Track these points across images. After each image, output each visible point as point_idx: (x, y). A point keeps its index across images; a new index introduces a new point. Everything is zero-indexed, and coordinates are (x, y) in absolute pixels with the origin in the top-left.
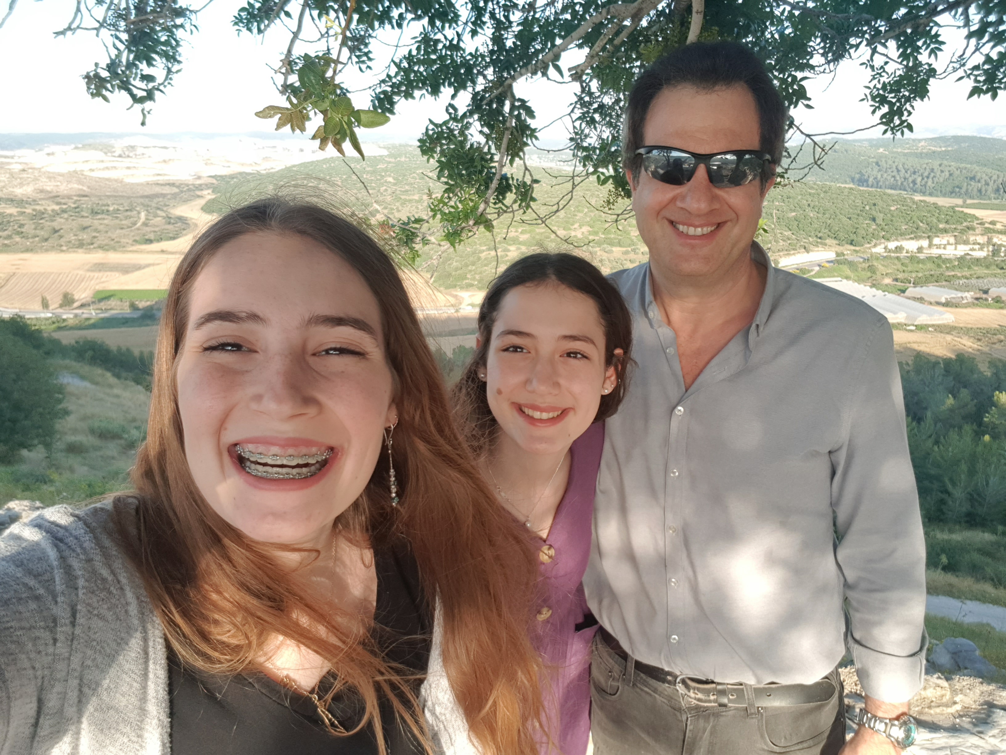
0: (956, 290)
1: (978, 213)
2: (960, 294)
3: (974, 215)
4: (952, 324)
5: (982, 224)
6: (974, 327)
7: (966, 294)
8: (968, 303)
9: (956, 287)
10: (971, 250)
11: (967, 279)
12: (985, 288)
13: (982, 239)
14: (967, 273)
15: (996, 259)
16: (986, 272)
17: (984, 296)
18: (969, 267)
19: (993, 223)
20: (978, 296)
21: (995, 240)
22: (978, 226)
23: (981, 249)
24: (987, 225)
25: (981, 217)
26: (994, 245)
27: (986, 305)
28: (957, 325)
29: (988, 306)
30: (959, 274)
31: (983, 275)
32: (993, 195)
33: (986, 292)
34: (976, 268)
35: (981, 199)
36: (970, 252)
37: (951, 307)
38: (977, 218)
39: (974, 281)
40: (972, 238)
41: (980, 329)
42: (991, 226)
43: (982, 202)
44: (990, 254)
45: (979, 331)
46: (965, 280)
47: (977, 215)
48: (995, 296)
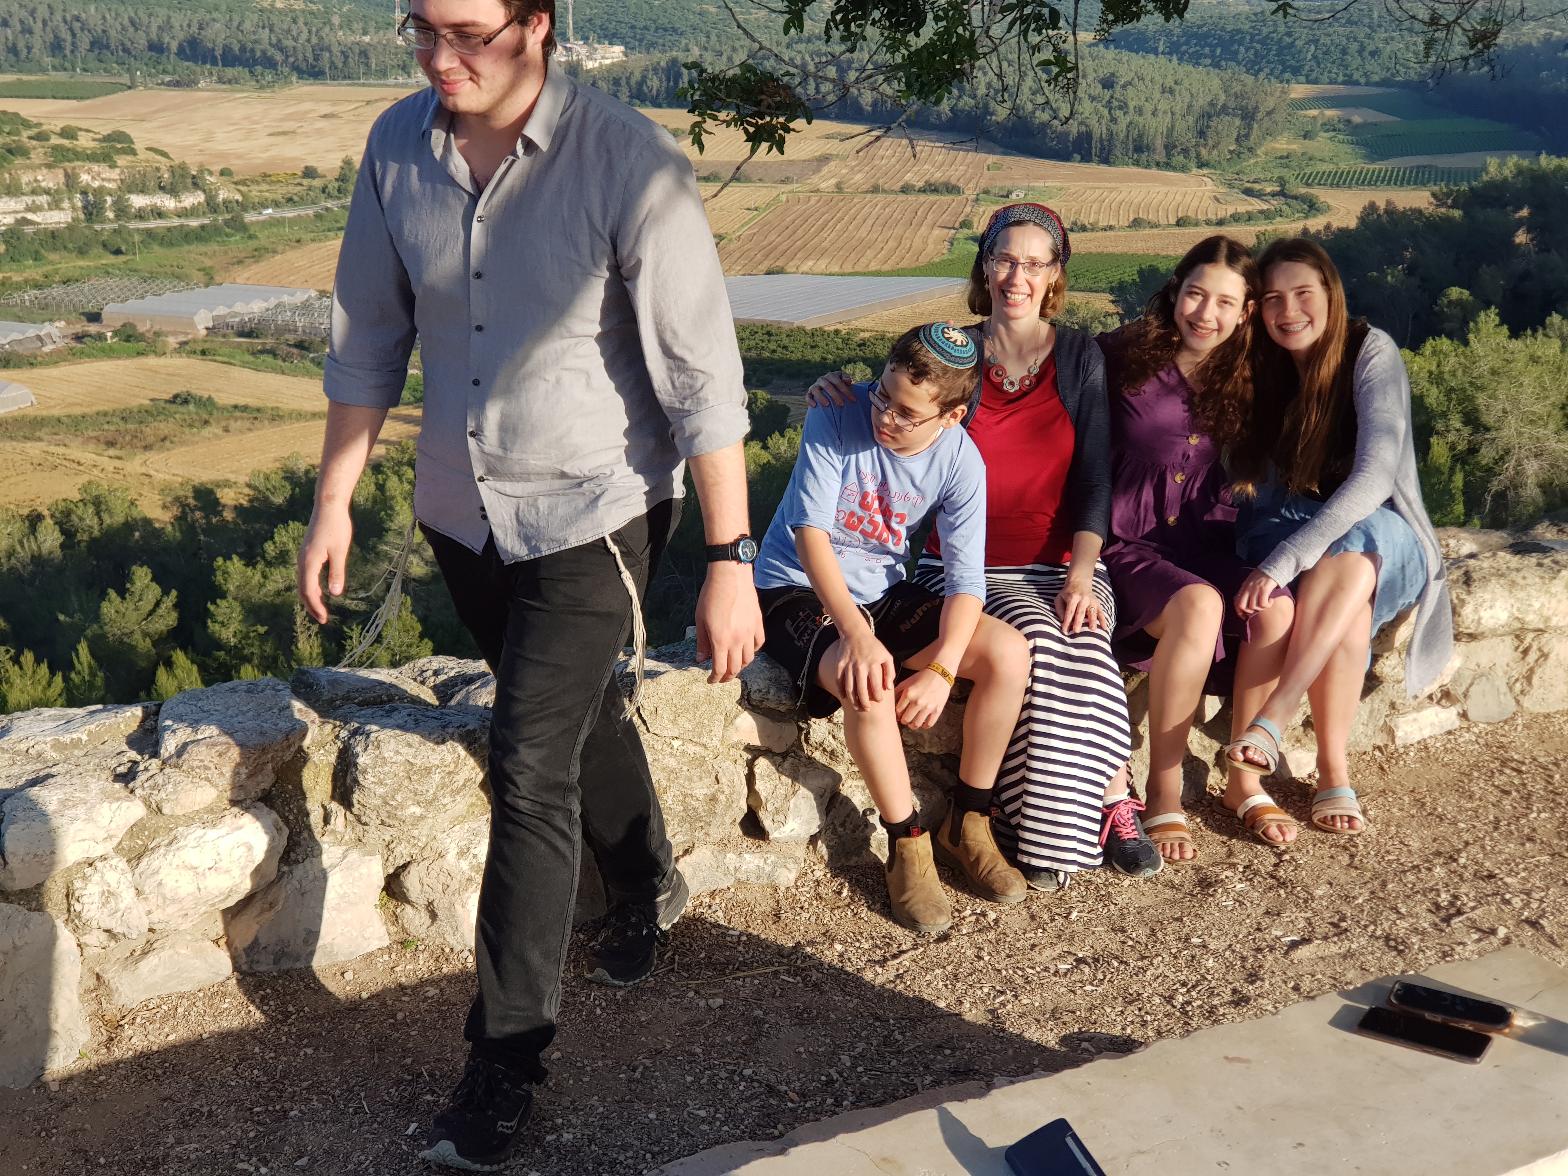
0: (20, 319)
1: (27, 108)
2: (31, 331)
3: (16, 115)
4: (32, 412)
5: (41, 137)
6: (87, 410)
7: (47, 328)
8: (57, 352)
9: (16, 310)
10: (28, 209)
11: (37, 286)
12: (90, 308)
13: (51, 179)
14: (34, 272)
15: (98, 227)
16: (81, 263)
17: (93, 328)
18: (37, 257)
19: (68, 133)
20: (78, 328)
21: (85, 178)
22: (34, 142)
23: (56, 205)
24: (55, 140)
25: (35, 121)
26: (84, 193)
27: (103, 350)
28: (45, 413)
29: (109, 353)
30: (16, 278)
31: (77, 274)
32: (47, 60)
33: (94, 317)
34: (53, 256)
35: (20, 71)
36: (30, 216)
37: (18, 366)
38: (26, 124)
39: (57, 291)
40: (25, 178)
41: (106, 414)
42: (66, 142)
43: (25, 78)
44: (82, 216)
45: (101, 419)
46: (36, 292)
47: (23, 114)
48: (118, 325)
